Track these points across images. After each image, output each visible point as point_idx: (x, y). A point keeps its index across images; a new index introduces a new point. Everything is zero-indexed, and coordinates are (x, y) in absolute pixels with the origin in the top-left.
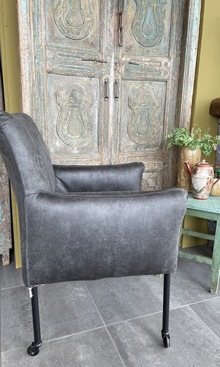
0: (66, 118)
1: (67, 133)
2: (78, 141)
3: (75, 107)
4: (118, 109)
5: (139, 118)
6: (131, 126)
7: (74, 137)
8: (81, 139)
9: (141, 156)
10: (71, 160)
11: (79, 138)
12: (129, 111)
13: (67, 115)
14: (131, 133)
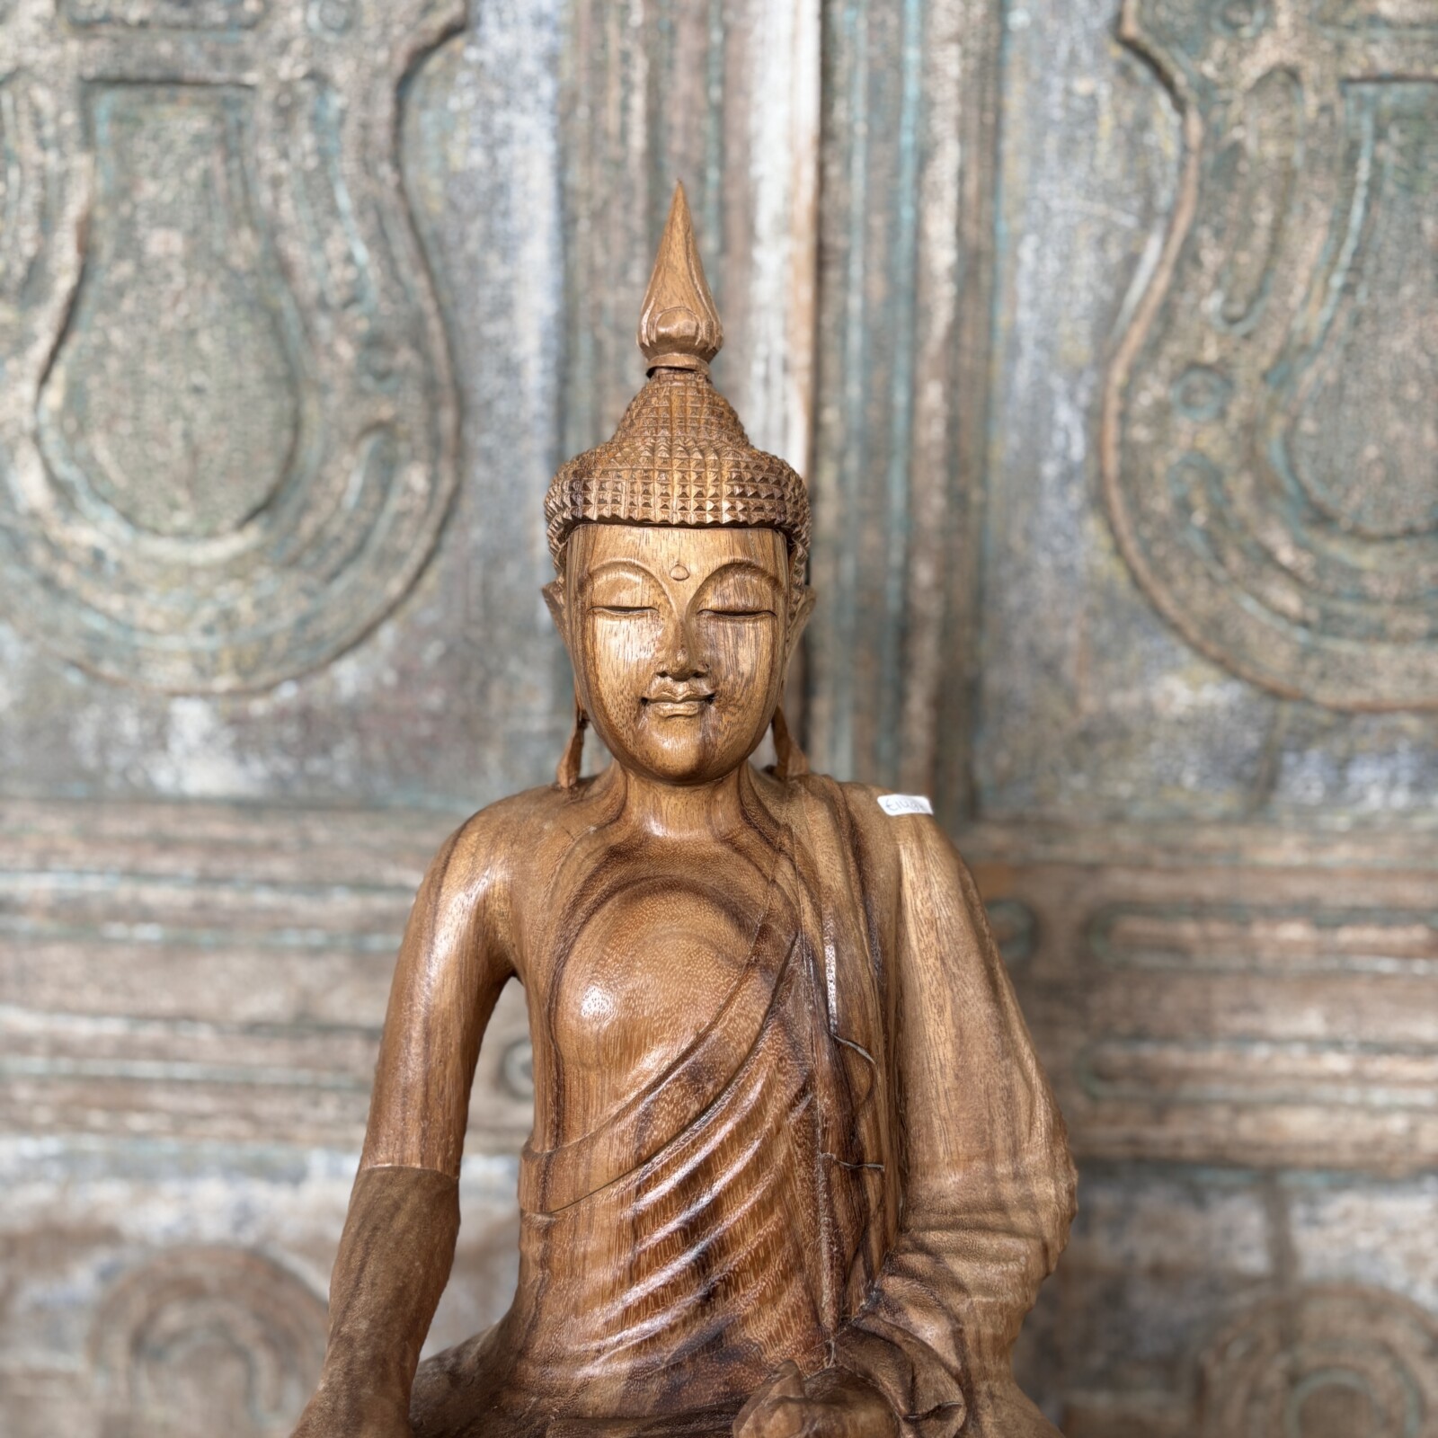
0: (36, 269)
1: (59, 486)
2: (228, 618)
3: (173, 81)
4: (927, 104)
5: (1310, 244)
6: (1153, 391)
7: (165, 548)
8: (267, 580)
9: (1356, 915)
10: (124, 891)
11: (235, 569)
12: (1134, 134)
13: (46, 218)
14: (1161, 504)
